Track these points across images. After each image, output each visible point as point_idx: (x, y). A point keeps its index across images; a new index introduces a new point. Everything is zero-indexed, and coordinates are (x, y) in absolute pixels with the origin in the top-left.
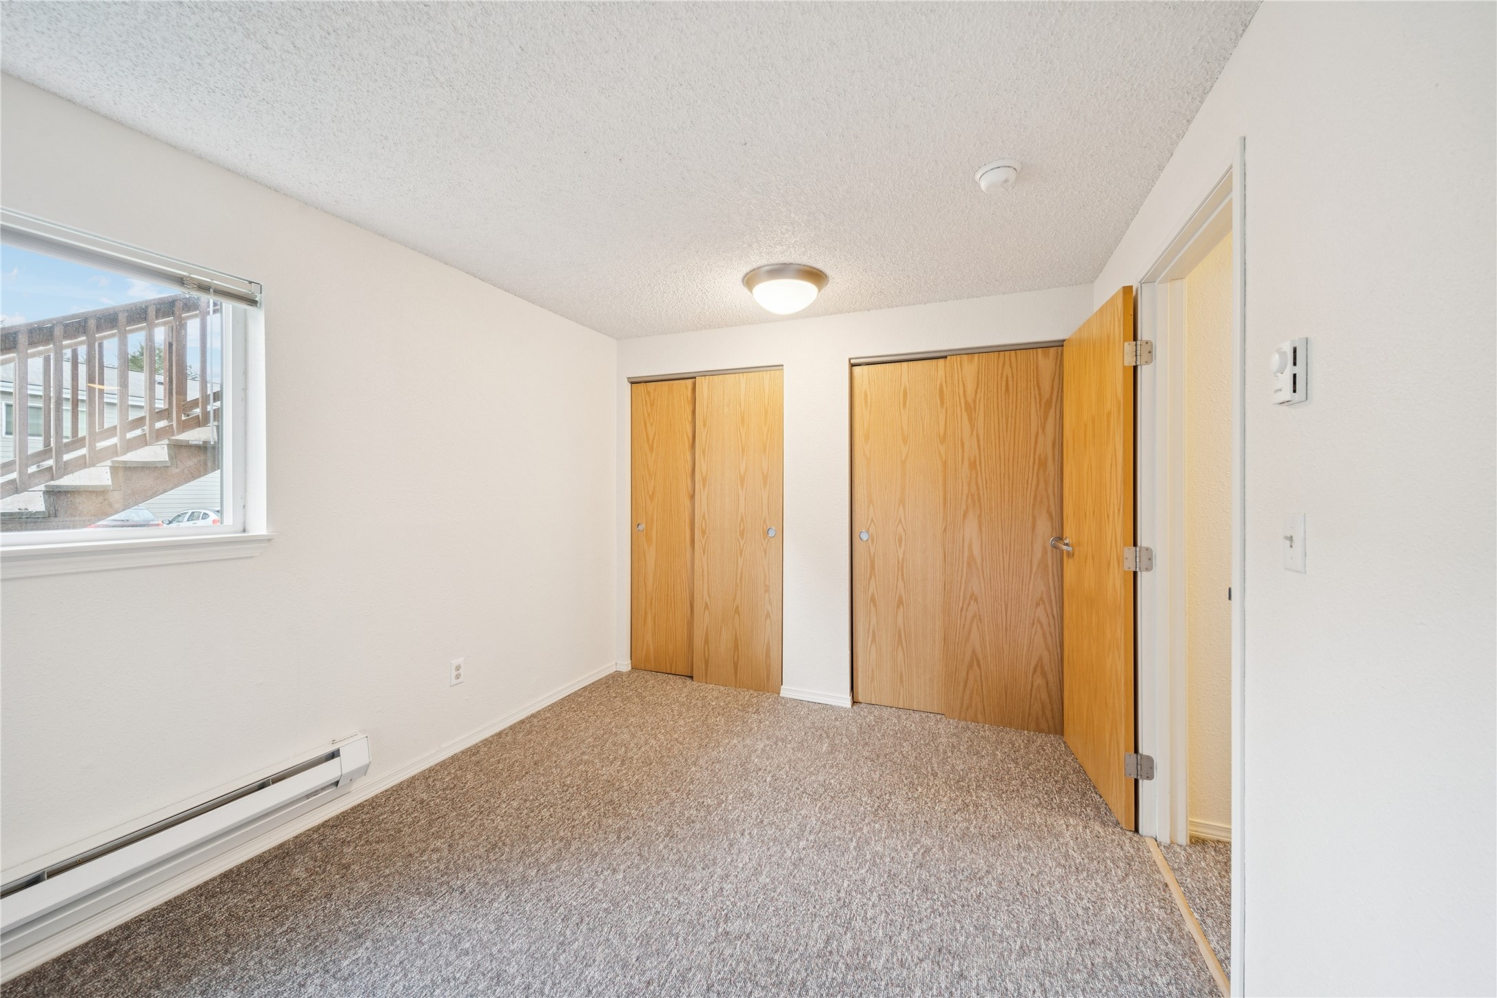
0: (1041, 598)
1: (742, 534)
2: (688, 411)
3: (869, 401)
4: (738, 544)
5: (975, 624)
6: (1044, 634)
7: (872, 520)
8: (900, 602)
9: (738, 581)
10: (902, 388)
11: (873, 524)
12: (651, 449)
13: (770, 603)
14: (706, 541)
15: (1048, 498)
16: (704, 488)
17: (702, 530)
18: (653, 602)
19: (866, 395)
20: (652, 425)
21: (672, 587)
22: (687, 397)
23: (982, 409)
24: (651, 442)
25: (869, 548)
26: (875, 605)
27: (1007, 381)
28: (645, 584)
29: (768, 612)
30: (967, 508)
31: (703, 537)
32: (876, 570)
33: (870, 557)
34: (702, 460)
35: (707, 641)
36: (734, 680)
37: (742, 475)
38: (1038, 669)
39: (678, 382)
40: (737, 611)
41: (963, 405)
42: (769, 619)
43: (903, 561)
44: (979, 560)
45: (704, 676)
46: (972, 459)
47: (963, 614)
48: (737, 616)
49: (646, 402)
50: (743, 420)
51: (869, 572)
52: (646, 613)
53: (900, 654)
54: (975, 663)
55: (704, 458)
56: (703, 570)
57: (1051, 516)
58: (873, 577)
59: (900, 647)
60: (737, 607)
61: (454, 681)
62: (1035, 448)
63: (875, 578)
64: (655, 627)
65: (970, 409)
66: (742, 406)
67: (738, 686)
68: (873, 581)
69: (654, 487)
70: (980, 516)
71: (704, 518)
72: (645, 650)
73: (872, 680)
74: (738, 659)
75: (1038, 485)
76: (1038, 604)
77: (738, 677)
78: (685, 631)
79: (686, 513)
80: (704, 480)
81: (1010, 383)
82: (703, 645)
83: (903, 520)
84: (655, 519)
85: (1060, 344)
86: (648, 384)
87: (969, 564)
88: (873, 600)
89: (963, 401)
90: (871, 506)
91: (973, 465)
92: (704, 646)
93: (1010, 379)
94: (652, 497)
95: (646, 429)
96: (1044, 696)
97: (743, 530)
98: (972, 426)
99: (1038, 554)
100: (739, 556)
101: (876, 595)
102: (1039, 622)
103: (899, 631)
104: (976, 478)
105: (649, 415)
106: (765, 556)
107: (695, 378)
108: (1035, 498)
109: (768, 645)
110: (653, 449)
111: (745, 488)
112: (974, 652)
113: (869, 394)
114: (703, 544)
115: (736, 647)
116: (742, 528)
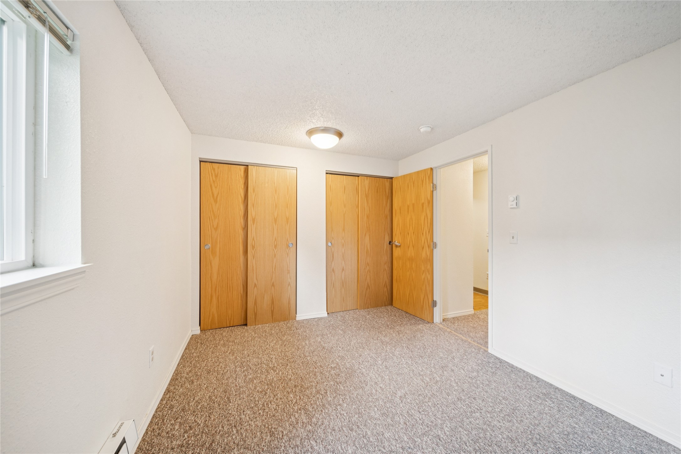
0: (386, 262)
1: (275, 247)
2: (241, 182)
4: (273, 252)
5: (368, 274)
6: (387, 273)
7: (333, 238)
8: (343, 270)
9: (274, 270)
10: (344, 185)
11: (333, 239)
12: (216, 201)
13: (290, 278)
14: (255, 252)
15: (388, 228)
16: (253, 224)
17: (252, 246)
18: (217, 289)
19: (330, 186)
20: (216, 187)
21: (231, 279)
22: (241, 175)
23: (370, 197)
24: (215, 198)
25: (332, 249)
26: (334, 272)
27: (377, 188)
28: (211, 279)
29: (289, 282)
30: (366, 232)
31: (253, 249)
32: (334, 258)
33: (332, 253)
34: (252, 209)
35: (256, 303)
36: (271, 319)
37: (276, 218)
38: (385, 286)
39: (234, 166)
40: (273, 285)
41: (365, 195)
43: (344, 254)
44: (369, 251)
45: (254, 322)
46: (367, 214)
47: (365, 271)
48: (273, 288)
49: (212, 174)
50: (276, 191)
51: (331, 259)
52: (212, 297)
53: (343, 290)
54: (368, 287)
55: (254, 209)
56: (253, 267)
57: (388, 234)
58: (333, 261)
59: (343, 287)
60: (273, 283)
62: (385, 212)
64: (218, 303)
65: (367, 196)
66: (276, 184)
67: (274, 321)
68: (333, 263)
69: (218, 223)
70: (370, 235)
71: (253, 239)
72: (211, 318)
73: (333, 303)
74: (274, 309)
75: (385, 224)
76: (385, 264)
77: (274, 318)
78: (240, 301)
79: (240, 237)
80: (254, 220)
81: (378, 189)
82: (253, 306)
83: (344, 237)
84: (218, 241)
85: (392, 178)
86: (213, 164)
87: (366, 253)
88: (333, 270)
89: (365, 193)
90: (332, 232)
91: (368, 217)
93: (378, 187)
94: (216, 229)
95: (212, 190)
96: (387, 293)
97: (276, 245)
98: (368, 203)
99: (385, 247)
100: (274, 258)
101: (334, 268)
102: (386, 270)
103: (343, 281)
104: (369, 221)
105: (214, 181)
106: (288, 256)
107: (248, 166)
108: (385, 229)
109: (289, 298)
110: (217, 202)
111: (277, 224)
112: (368, 283)
113: (332, 186)
114: (253, 253)
115: (273, 302)
116: (275, 243)
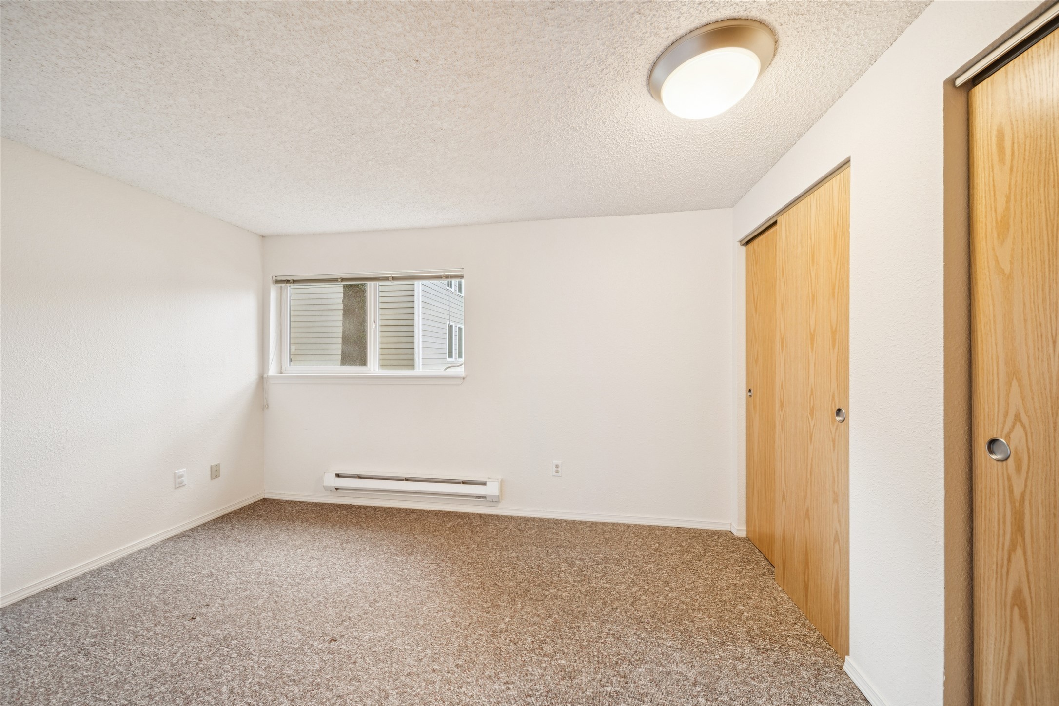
1: (813, 413)
3: (1008, 152)
4: (808, 424)
7: (1017, 418)
11: (1018, 425)
13: (839, 522)
14: (783, 415)
16: (782, 351)
17: (781, 401)
18: (758, 474)
20: (756, 284)
21: (768, 464)
24: (756, 303)
25: (1009, 479)
28: (753, 453)
31: (781, 410)
33: (1012, 501)
35: (784, 541)
36: (805, 605)
37: (813, 332)
40: (807, 516)
42: (837, 543)
48: (807, 520)
51: (1008, 537)
52: (753, 484)
56: (781, 450)
60: (808, 510)
61: (555, 474)
63: (1025, 553)
67: (809, 618)
69: (758, 351)
74: (808, 580)
77: (809, 607)
80: (782, 342)
84: (758, 385)
90: (1015, 383)
92: (782, 543)
94: (756, 362)
100: (809, 441)
106: (834, 449)
107: (777, 220)
109: (837, 576)
111: (817, 350)
114: (782, 418)
115: (808, 563)
116: (812, 404)
